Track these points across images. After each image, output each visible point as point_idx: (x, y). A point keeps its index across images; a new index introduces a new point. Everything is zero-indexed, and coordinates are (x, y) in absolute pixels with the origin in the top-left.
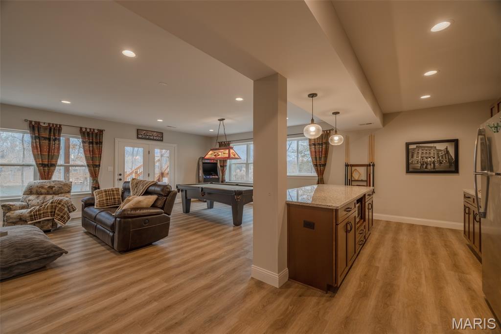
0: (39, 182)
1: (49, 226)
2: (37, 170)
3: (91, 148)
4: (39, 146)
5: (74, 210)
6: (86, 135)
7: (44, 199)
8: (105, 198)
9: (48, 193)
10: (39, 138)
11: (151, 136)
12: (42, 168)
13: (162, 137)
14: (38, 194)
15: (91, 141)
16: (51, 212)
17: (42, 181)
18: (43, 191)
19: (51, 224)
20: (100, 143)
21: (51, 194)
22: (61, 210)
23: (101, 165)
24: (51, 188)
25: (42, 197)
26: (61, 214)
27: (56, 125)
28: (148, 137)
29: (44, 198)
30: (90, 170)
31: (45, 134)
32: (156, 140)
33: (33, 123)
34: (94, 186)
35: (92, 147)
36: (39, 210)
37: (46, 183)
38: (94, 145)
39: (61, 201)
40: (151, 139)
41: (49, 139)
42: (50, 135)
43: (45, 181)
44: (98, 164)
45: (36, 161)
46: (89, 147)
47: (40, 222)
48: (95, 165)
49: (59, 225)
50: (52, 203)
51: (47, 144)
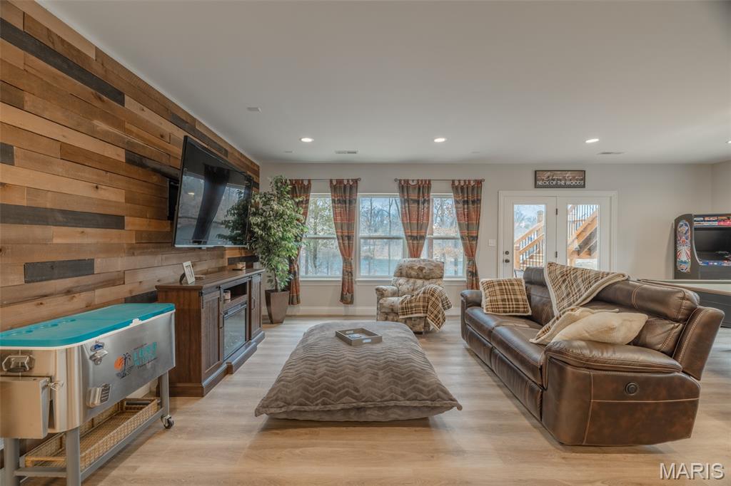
0: (408, 260)
1: (420, 328)
2: (406, 244)
3: (466, 210)
4: (407, 211)
5: (449, 307)
6: (460, 191)
7: (414, 286)
8: (499, 297)
9: (418, 277)
10: (408, 201)
11: (560, 180)
12: (411, 241)
13: (584, 179)
14: (408, 277)
15: (466, 199)
16: (424, 307)
17: (411, 259)
18: (413, 273)
19: (423, 324)
20: (479, 201)
21: (421, 278)
22: (435, 305)
23: (479, 237)
24: (421, 269)
25: (412, 281)
26: (436, 312)
27: (426, 181)
28: (554, 183)
29: (414, 283)
30: (464, 245)
31: (414, 196)
32: (570, 187)
33: (403, 182)
34: (470, 269)
35: (468, 208)
36: (411, 302)
37: (416, 263)
38: (471, 206)
39: (434, 291)
40: (561, 187)
41: (418, 202)
42: (419, 197)
43: (414, 259)
44: (475, 235)
45: (405, 233)
46: (464, 209)
47: (411, 318)
48: (472, 237)
49: (431, 327)
50: (424, 293)
51: (416, 209)
